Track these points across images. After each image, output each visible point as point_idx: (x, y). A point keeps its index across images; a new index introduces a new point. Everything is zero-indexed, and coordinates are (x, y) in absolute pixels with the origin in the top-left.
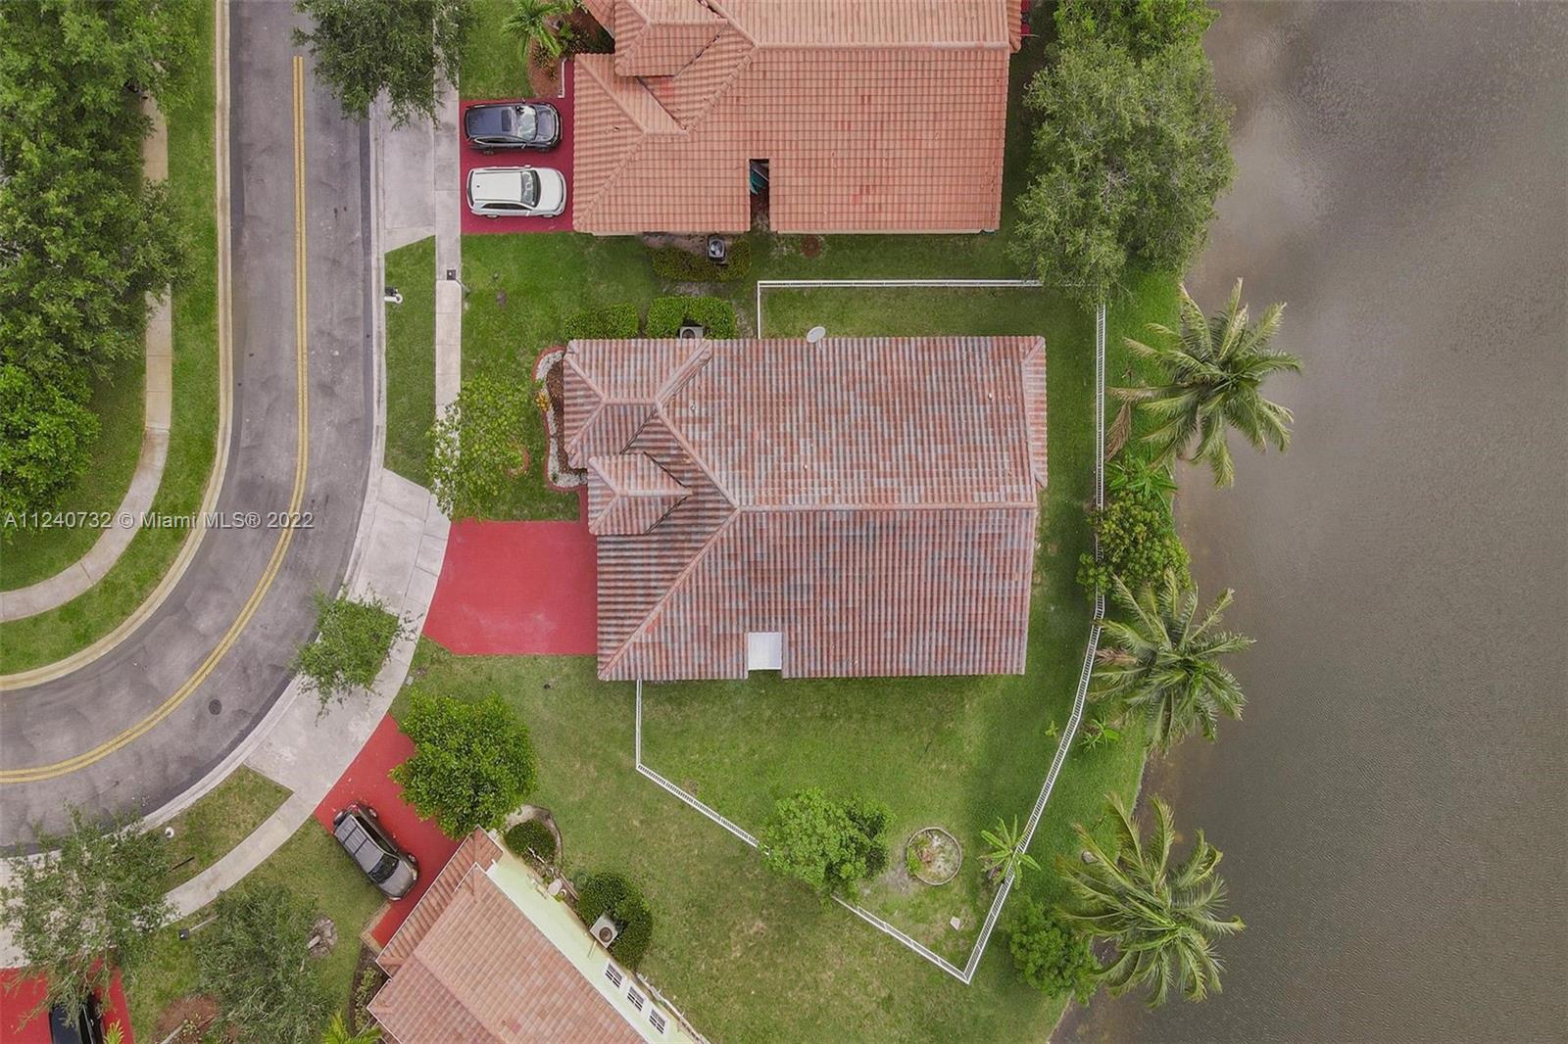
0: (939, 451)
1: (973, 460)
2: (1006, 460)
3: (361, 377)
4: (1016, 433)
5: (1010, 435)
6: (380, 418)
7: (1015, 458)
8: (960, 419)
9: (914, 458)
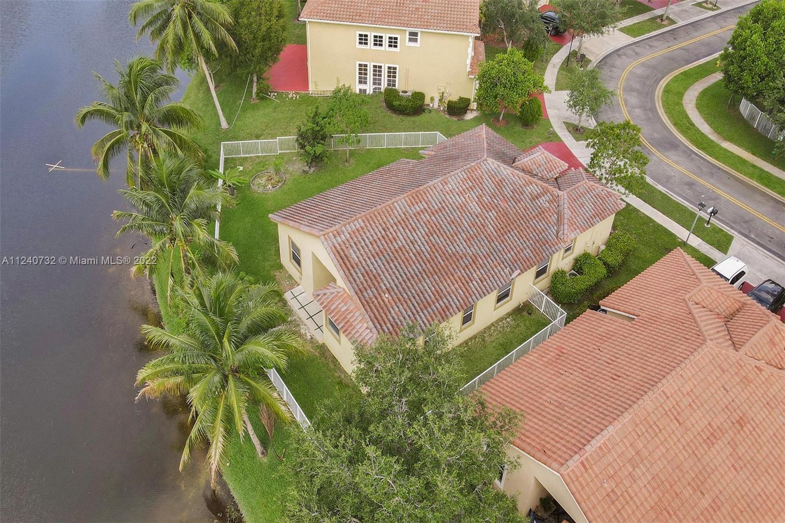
0: (399, 242)
1: (375, 246)
2: (354, 255)
3: (684, 195)
4: (357, 279)
5: (360, 275)
6: (660, 187)
7: (349, 261)
8: (398, 270)
9: (412, 230)
